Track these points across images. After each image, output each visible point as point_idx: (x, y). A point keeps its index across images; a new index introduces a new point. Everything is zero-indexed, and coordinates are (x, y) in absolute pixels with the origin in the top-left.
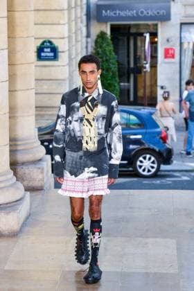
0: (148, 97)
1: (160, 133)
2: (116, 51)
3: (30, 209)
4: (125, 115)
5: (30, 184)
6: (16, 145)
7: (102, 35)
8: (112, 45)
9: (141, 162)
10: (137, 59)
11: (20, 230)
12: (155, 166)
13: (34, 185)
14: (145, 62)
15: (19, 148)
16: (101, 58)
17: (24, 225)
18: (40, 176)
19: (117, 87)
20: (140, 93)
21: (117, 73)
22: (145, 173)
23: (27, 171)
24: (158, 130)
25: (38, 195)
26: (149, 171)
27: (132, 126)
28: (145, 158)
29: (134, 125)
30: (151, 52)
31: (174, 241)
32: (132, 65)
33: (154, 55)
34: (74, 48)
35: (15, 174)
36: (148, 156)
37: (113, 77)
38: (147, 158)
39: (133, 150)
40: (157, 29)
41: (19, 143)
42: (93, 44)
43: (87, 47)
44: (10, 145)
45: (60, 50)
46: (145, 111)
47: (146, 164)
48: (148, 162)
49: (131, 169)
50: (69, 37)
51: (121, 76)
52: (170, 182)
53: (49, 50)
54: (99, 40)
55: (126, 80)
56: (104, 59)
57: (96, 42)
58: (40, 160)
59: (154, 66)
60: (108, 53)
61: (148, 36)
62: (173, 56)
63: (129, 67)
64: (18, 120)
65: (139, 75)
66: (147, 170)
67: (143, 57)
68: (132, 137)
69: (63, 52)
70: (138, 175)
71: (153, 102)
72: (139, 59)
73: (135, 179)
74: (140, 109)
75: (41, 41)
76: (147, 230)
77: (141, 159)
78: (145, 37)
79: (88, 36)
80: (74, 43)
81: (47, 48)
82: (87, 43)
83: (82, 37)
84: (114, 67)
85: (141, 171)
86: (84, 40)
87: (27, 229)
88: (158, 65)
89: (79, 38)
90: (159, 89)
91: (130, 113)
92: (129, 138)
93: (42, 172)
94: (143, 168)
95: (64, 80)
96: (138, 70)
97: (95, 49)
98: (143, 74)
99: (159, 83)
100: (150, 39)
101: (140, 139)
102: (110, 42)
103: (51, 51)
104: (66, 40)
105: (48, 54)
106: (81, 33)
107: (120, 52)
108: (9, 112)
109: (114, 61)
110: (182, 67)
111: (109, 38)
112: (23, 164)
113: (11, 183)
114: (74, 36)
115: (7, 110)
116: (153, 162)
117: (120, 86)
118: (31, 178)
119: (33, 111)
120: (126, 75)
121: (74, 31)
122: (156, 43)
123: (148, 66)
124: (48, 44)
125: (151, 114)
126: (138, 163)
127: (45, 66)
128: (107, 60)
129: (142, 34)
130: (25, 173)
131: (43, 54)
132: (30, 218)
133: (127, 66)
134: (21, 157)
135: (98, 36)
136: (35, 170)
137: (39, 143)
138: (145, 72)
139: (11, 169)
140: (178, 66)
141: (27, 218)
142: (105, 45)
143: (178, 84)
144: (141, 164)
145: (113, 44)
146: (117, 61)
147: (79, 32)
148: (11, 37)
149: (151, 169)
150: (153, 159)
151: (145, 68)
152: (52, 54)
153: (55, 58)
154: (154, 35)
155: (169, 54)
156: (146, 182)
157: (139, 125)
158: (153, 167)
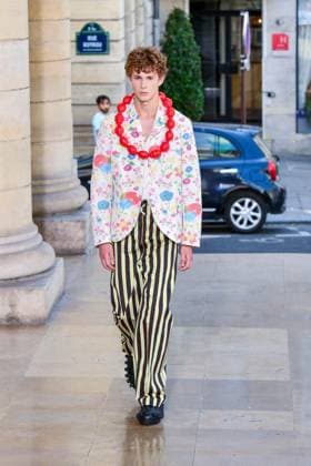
0: (248, 110)
1: (267, 164)
2: (198, 38)
3: (65, 283)
4: (212, 138)
5: (65, 246)
6: (42, 186)
7: (176, 15)
8: (192, 30)
9: (237, 209)
10: (230, 51)
11: (50, 315)
12: (259, 215)
13: (71, 247)
14: (242, 56)
15: (48, 190)
16: (176, 49)
17: (55, 308)
18: (80, 234)
19: (201, 95)
20: (236, 103)
21: (200, 73)
22: (244, 227)
23: (60, 226)
24: (263, 160)
25: (77, 263)
26: (249, 223)
27: (222, 155)
28: (242, 204)
29: (227, 152)
30: (253, 40)
31: (285, 332)
32: (223, 61)
33: (256, 44)
34: (133, 35)
35: (42, 230)
36: (247, 201)
37: (194, 79)
38: (246, 204)
39: (225, 190)
40: (261, 5)
41: (48, 182)
42: (164, 29)
43: (153, 33)
44: (33, 186)
45: (111, 38)
46: (242, 131)
47: (245, 213)
48: (248, 210)
49: (221, 220)
50: (126, 18)
51: (205, 78)
52: (281, 241)
53: (95, 38)
54: (173, 22)
55: (214, 83)
56: (181, 50)
57: (168, 25)
58: (80, 208)
59: (256, 61)
60: (186, 42)
61: (246, 16)
62: (286, 47)
63: (218, 64)
64: (46, 147)
65: (234, 76)
66: (245, 222)
67: (240, 47)
68: (223, 171)
69: (116, 41)
70: (232, 230)
71: (256, 118)
72: (234, 50)
73: (228, 236)
74: (235, 129)
75: (82, 25)
76: (246, 316)
77: (237, 204)
78: (243, 17)
79: (155, 16)
80: (133, 27)
81: (92, 34)
82: (154, 26)
83: (145, 18)
84: (196, 64)
85: (236, 223)
86: (149, 22)
87: (60, 314)
88: (263, 60)
89: (141, 20)
90: (264, 97)
91: (219, 134)
92: (219, 173)
93: (83, 227)
94: (240, 219)
95: (118, 84)
96: (233, 68)
97: (166, 36)
98: (240, 74)
99: (265, 88)
100: (251, 20)
101: (235, 175)
102: (189, 24)
103: (99, 40)
104: (122, 23)
105: (94, 45)
106: (145, 10)
107: (205, 40)
108: (32, 136)
109: (195, 54)
110: (300, 64)
111: (188, 19)
112: (54, 214)
113: (34, 244)
114: (133, 15)
115: (29, 133)
116: (255, 210)
117: (205, 92)
118: (65, 235)
119: (69, 133)
120: (214, 76)
121: (133, 8)
122: (260, 26)
123: (247, 62)
124: (94, 29)
125: (252, 136)
126: (233, 211)
127: (89, 63)
128: (184, 52)
129: (237, 13)
130: (56, 230)
131: (85, 45)
132: (64, 298)
133: (215, 63)
134: (50, 204)
135: (171, 16)
136: (72, 224)
137: (79, 181)
138: (243, 71)
139: (35, 222)
140: (294, 61)
141: (60, 298)
142: (181, 29)
143: (294, 89)
144: (237, 213)
145: (194, 28)
146: (200, 55)
147: (142, 9)
148: (34, 20)
149: (252, 220)
150: (255, 204)
151: (243, 65)
152: (100, 45)
153: (104, 49)
154: (256, 14)
155: (279, 43)
156: (244, 240)
157: (233, 152)
158: (254, 218)
